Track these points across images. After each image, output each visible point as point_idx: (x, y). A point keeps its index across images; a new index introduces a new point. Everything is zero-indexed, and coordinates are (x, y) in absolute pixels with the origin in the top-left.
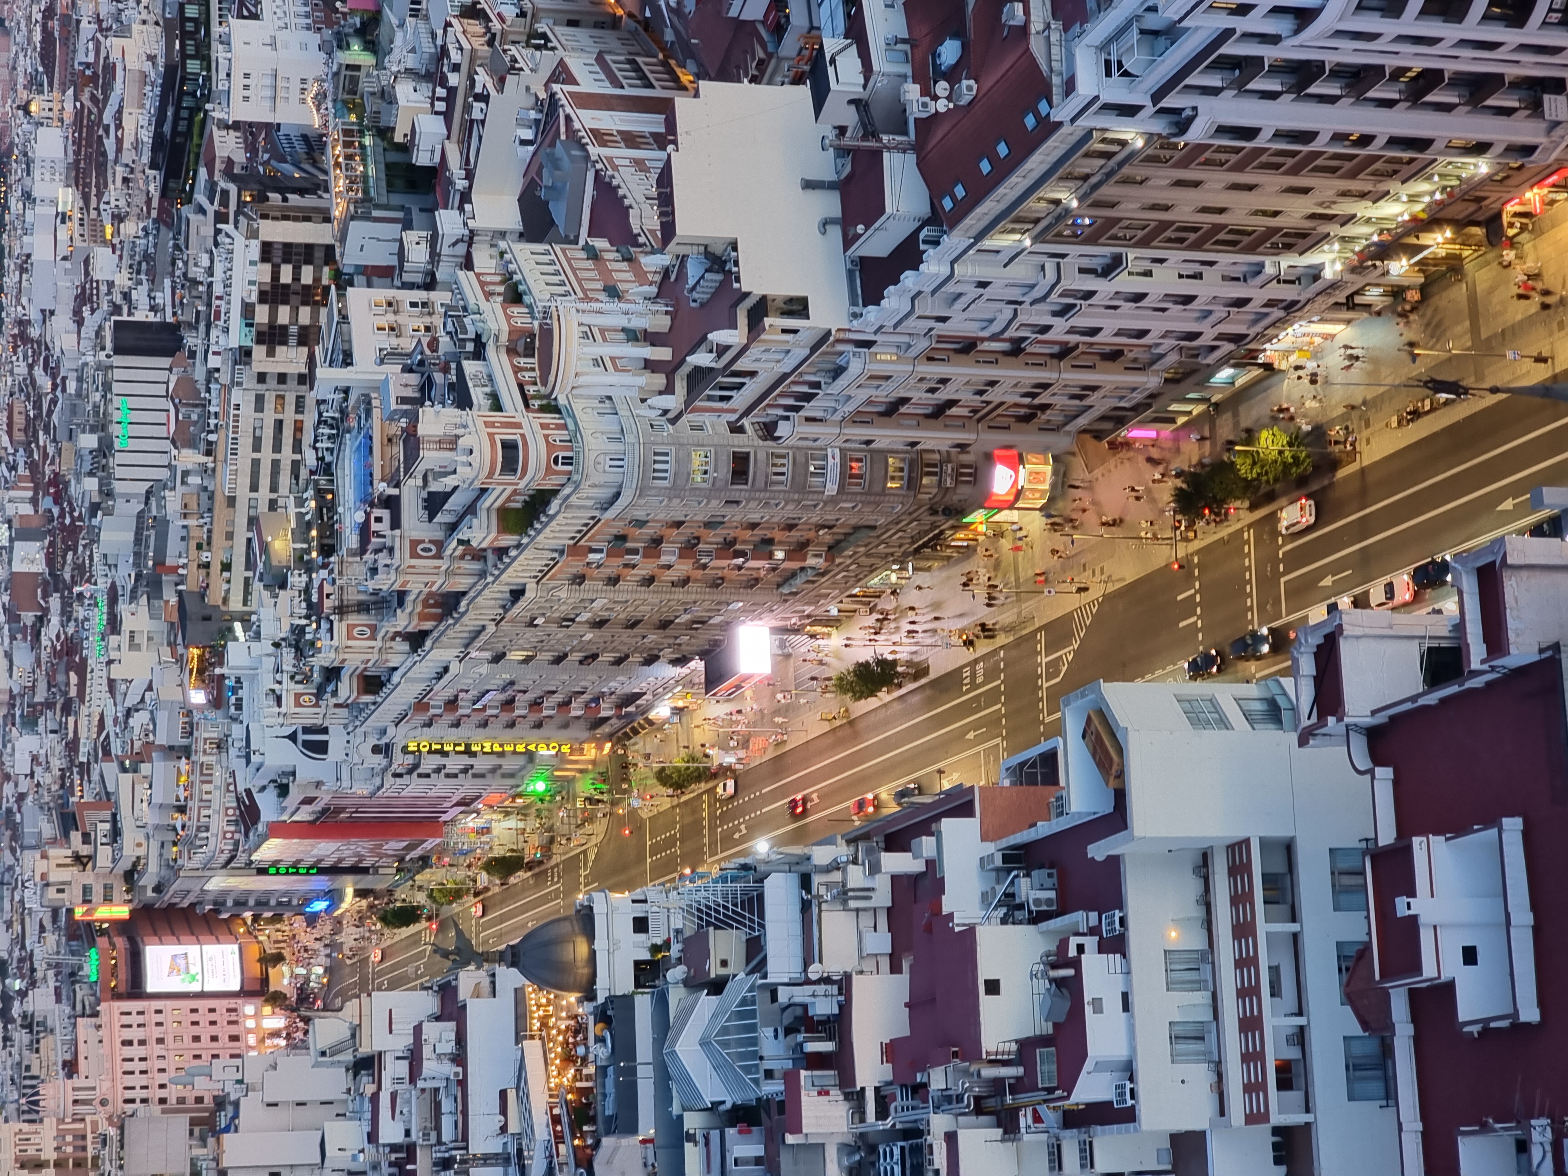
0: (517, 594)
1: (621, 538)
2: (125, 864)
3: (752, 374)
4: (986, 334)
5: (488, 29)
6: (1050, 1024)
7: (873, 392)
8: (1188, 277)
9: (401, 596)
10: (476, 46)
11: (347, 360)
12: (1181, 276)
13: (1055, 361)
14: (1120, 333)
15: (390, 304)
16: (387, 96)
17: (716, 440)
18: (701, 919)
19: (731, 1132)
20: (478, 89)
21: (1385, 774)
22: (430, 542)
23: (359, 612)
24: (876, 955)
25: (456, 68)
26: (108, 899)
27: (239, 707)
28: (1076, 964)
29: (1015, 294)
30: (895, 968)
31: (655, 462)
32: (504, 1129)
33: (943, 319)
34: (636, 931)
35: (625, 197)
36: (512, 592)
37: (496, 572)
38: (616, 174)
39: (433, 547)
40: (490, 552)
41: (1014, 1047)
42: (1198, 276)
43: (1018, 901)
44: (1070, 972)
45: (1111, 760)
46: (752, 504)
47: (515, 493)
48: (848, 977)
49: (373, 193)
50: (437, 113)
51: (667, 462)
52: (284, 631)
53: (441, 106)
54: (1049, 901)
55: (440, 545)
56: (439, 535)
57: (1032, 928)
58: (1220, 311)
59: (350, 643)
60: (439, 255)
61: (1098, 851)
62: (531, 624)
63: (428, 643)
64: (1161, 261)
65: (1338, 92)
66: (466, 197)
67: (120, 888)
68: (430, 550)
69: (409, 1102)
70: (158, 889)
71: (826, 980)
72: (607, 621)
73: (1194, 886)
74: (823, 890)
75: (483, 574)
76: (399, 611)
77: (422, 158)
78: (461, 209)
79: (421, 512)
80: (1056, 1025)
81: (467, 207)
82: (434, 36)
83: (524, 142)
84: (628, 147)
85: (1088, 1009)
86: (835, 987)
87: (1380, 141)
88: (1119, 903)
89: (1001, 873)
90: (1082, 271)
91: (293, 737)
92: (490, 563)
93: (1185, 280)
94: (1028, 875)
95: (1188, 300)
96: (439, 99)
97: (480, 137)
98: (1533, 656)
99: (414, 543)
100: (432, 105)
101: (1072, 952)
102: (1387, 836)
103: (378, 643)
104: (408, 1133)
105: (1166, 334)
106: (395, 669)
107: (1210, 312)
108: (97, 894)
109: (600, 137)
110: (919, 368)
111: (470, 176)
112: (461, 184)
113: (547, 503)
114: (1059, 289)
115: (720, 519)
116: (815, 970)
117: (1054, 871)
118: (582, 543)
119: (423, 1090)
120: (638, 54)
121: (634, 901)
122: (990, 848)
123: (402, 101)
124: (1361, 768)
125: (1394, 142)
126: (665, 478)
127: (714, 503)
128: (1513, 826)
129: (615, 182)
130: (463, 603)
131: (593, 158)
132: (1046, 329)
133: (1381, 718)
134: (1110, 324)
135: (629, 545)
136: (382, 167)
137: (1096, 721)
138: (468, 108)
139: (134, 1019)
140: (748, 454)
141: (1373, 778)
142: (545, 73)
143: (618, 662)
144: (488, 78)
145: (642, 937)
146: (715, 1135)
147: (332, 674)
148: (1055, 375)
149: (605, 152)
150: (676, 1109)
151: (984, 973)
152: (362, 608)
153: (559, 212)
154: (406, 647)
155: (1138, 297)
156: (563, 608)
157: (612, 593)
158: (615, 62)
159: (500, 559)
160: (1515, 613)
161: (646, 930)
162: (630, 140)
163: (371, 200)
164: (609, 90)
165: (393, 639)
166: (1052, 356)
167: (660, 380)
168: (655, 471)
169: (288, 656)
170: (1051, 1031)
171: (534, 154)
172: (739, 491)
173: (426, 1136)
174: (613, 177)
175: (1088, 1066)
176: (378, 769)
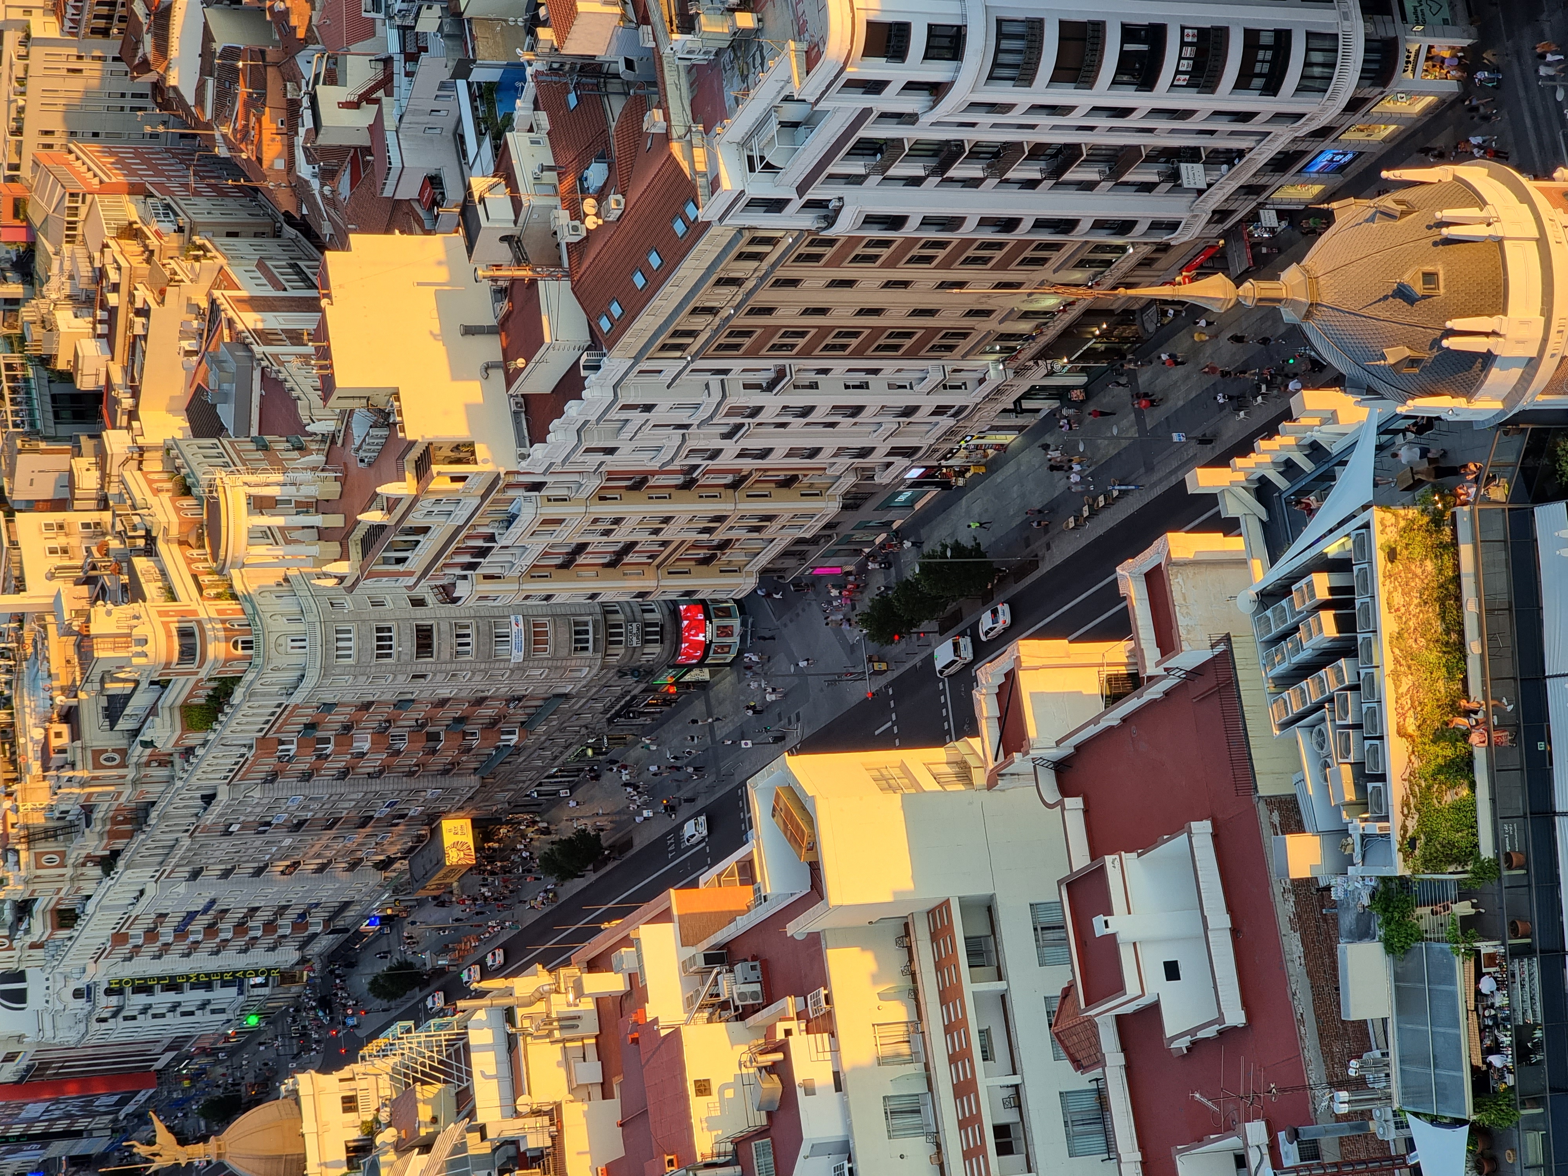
0: (209, 799)
1: (311, 727)
3: (425, 530)
4: (655, 465)
5: (146, 247)
6: (763, 1113)
7: (551, 540)
8: (855, 387)
9: (88, 810)
10: (134, 264)
11: (20, 586)
12: (847, 387)
13: (730, 492)
14: (792, 453)
15: (61, 527)
16: (47, 324)
17: (398, 614)
18: (406, 1075)
20: (139, 304)
21: (1075, 803)
22: (114, 751)
23: (46, 838)
24: (587, 1085)
25: (115, 288)
28: (783, 1047)
29: (682, 417)
30: (606, 1095)
31: (338, 640)
33: (611, 451)
34: (346, 1110)
35: (292, 389)
36: (203, 797)
37: (185, 775)
38: (282, 369)
39: (117, 756)
40: (176, 756)
41: (730, 1147)
42: (864, 386)
43: (722, 998)
44: (779, 1056)
45: (802, 831)
46: (440, 677)
47: (196, 686)
48: (558, 1106)
49: (39, 425)
50: (100, 336)
51: (350, 639)
53: (101, 329)
54: (754, 995)
55: (123, 753)
56: (122, 743)
57: (739, 1024)
58: (890, 423)
59: (40, 872)
60: (110, 476)
61: (797, 929)
62: (227, 833)
63: (121, 863)
64: (825, 371)
65: (979, 174)
66: (133, 415)
68: (114, 759)
71: (537, 1113)
72: (306, 820)
73: (898, 957)
74: (527, 1023)
75: (170, 780)
76: (87, 830)
77: (86, 383)
78: (129, 427)
79: (101, 720)
80: (770, 1115)
81: (135, 424)
82: (91, 259)
83: (188, 353)
84: (293, 344)
85: (800, 1092)
86: (547, 1118)
87: (1027, 224)
88: (823, 980)
89: (704, 973)
90: (746, 386)
92: (177, 767)
93: (851, 390)
94: (731, 971)
95: (857, 410)
96: (101, 322)
97: (144, 352)
98: (1207, 655)
99: (97, 753)
100: (94, 329)
101: (780, 1035)
102: (1081, 859)
103: (68, 871)
105: (840, 452)
106: (88, 897)
107: (880, 424)
109: (264, 336)
110: (592, 509)
111: (135, 393)
112: (127, 403)
113: (229, 694)
114: (724, 409)
115: (409, 697)
116: (524, 1103)
117: (757, 963)
118: (271, 735)
120: (300, 259)
121: (341, 1080)
122: (691, 951)
123: (62, 327)
124: (1050, 801)
125: (1040, 224)
126: (349, 656)
127: (401, 678)
128: (1202, 829)
129: (281, 377)
130: (154, 814)
131: (258, 356)
132: (715, 454)
133: (1066, 750)
134: (781, 443)
135: (320, 734)
136: (48, 399)
137: (784, 798)
138: (131, 325)
140: (432, 626)
141: (1063, 809)
142: (205, 283)
143: (321, 869)
144: (148, 293)
145: (352, 1116)
147: (24, 908)
148: (731, 506)
149: (269, 349)
151: (693, 1073)
152: (49, 834)
153: (226, 413)
154: (98, 872)
155: (806, 411)
156: (258, 810)
157: (307, 789)
158: (276, 267)
159: (187, 761)
160: (1184, 610)
161: (354, 1109)
162: (295, 337)
163: (38, 433)
164: (269, 292)
165: (84, 865)
166: (726, 486)
167: (335, 548)
168: (338, 649)
170: (765, 1122)
171: (200, 363)
172: (425, 664)
174: (279, 372)
175: (804, 1150)
176: (81, 1015)
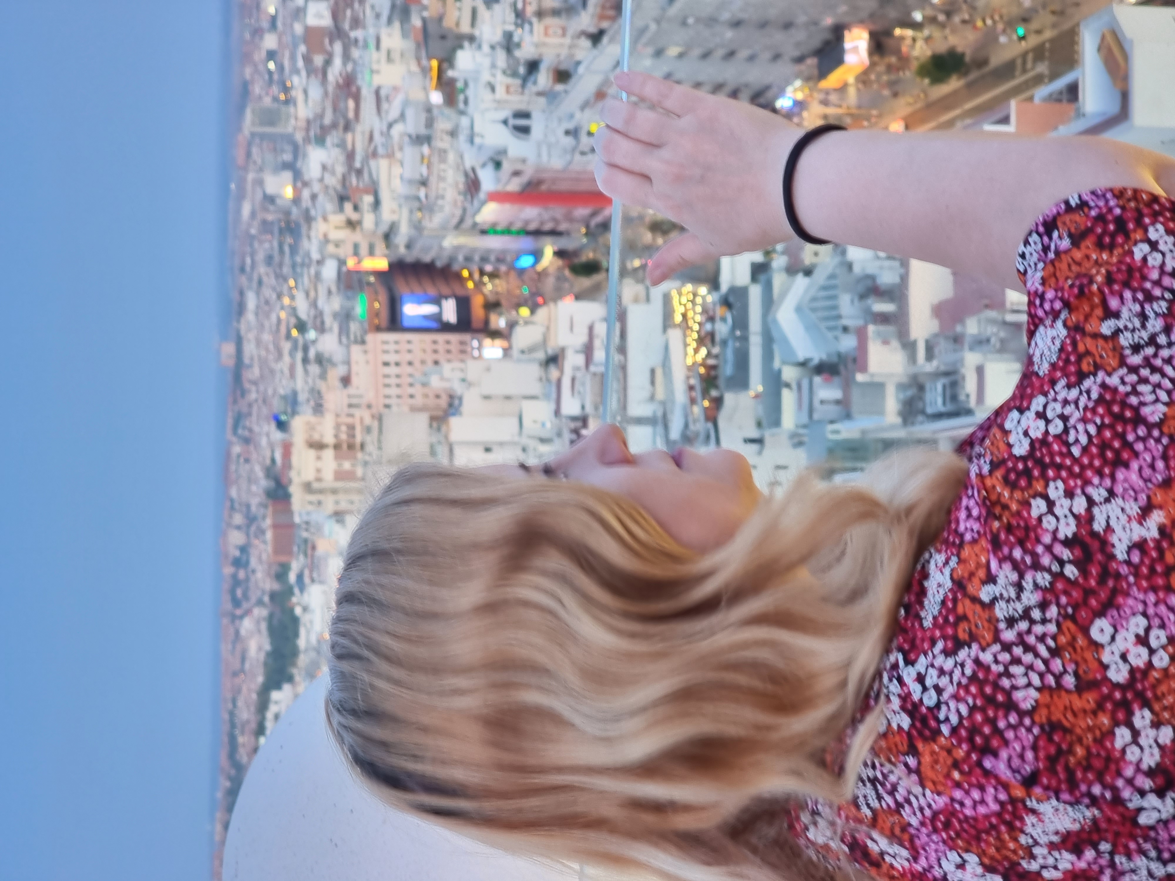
2: (384, 228)
19: (818, 380)
23: (553, 16)
26: (371, 253)
27: (466, 102)
32: (652, 398)
45: (1119, 65)
52: (498, 37)
59: (547, 40)
62: (684, 23)
63: (605, 40)
67: (380, 247)
69: (583, 384)
70: (408, 246)
72: (743, 21)
76: (583, 12)
91: (505, 122)
104: (583, 407)
106: (580, 62)
108: (364, 249)
119: (595, 374)
137: (1109, 38)
139: (392, 347)
143: (752, 58)
146: (805, 383)
147: (533, 66)
150: (777, 364)
152: (556, 12)
154: (588, 43)
156: (709, 8)
165: (579, 37)
169: (501, 57)
173: (596, 408)
176: (569, 148)
